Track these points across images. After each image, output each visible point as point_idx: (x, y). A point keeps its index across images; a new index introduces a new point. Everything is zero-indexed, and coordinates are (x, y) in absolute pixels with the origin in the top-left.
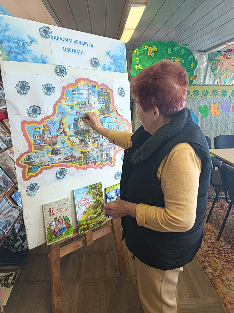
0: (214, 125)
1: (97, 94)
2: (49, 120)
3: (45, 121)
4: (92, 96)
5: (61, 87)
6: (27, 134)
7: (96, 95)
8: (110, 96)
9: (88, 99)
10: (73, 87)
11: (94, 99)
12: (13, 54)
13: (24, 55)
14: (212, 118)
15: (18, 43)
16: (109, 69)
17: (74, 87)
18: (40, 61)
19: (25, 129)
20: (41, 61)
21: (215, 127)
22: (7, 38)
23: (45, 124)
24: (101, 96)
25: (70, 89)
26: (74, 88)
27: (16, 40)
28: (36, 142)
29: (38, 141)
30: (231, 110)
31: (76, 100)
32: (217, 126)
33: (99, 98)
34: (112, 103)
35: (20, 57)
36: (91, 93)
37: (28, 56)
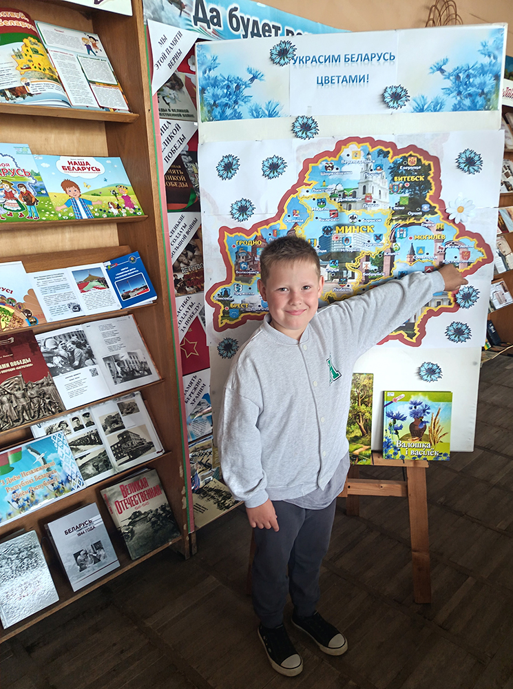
1: (390, 170)
2: (267, 227)
3: (259, 229)
4: (374, 177)
5: (300, 162)
6: (227, 250)
7: (386, 173)
8: (429, 175)
9: (362, 183)
10: (329, 159)
11: (378, 182)
12: (219, 109)
13: (236, 107)
15: (228, 87)
16: (437, 107)
17: (332, 158)
18: (264, 113)
19: (225, 241)
20: (267, 113)
22: (213, 82)
23: (259, 234)
24: (402, 175)
25: (321, 164)
26: (332, 160)
27: (226, 82)
28: (240, 267)
29: (243, 265)
31: (333, 186)
33: (393, 180)
34: (431, 193)
35: (229, 112)
36: (371, 170)
37: (243, 108)
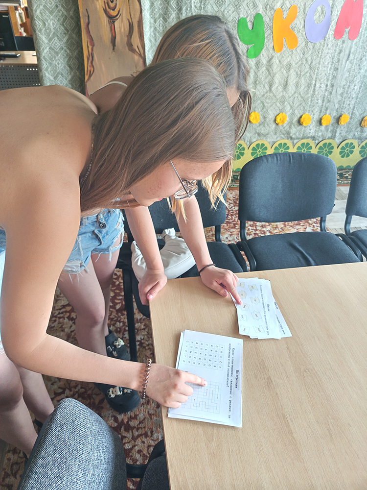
0: (277, 81)
14: (273, 60)
21: (281, 88)
30: (331, 32)
32: (286, 85)
